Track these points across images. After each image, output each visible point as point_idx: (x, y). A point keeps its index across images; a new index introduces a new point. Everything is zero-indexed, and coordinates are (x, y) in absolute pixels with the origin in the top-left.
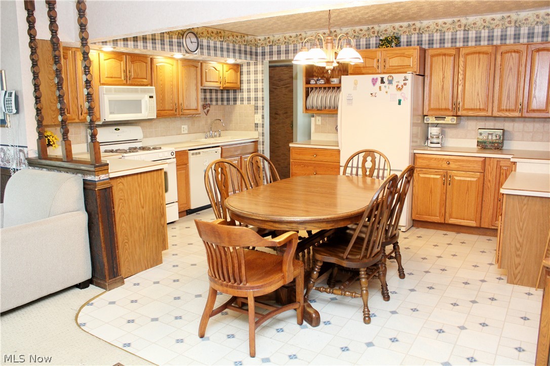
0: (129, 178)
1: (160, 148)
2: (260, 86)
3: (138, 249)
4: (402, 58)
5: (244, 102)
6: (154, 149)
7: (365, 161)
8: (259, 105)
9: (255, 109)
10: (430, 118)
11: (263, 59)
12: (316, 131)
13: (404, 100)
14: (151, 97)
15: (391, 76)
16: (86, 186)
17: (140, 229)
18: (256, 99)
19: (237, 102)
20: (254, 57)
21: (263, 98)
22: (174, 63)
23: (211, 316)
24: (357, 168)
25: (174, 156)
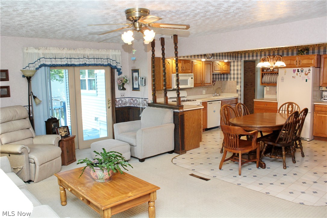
0: (190, 112)
1: (196, 101)
2: (239, 72)
3: (191, 140)
4: (308, 60)
5: (232, 80)
6: (193, 101)
7: (288, 107)
8: (239, 81)
9: (237, 83)
10: (323, 88)
11: (241, 59)
12: (267, 94)
13: (309, 80)
14: (192, 78)
15: (302, 69)
16: (175, 114)
17: (192, 132)
18: (237, 78)
19: (228, 80)
20: (237, 58)
21: (241, 78)
22: (201, 63)
23: (224, 162)
24: (285, 111)
25: (202, 104)
